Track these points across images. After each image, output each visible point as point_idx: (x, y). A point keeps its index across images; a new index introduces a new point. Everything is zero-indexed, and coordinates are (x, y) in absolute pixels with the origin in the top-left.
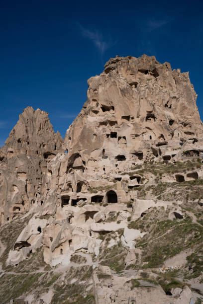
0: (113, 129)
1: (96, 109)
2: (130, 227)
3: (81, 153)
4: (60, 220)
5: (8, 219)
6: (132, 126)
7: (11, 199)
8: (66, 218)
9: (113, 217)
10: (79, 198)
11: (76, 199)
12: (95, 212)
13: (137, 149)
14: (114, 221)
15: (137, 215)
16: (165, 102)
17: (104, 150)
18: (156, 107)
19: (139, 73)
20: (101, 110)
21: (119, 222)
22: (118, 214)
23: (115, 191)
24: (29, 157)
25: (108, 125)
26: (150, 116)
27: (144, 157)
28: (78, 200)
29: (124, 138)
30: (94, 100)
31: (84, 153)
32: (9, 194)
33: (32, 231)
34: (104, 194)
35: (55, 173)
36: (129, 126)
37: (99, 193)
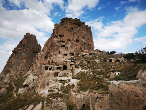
0: (64, 44)
1: (57, 36)
2: (73, 78)
3: (51, 52)
6: (71, 43)
7: (18, 68)
8: (47, 75)
10: (52, 67)
11: (51, 68)
12: (59, 73)
13: (72, 52)
14: (66, 76)
15: (75, 74)
16: (83, 36)
17: (60, 51)
18: (80, 38)
19: (74, 24)
20: (59, 36)
21: (68, 77)
22: (68, 74)
23: (66, 65)
25: (62, 42)
26: (77, 41)
27: (74, 55)
28: (52, 68)
29: (67, 47)
30: (56, 32)
31: (52, 52)
33: (30, 80)
34: (62, 66)
35: (39, 59)
36: (69, 43)
37: (60, 66)
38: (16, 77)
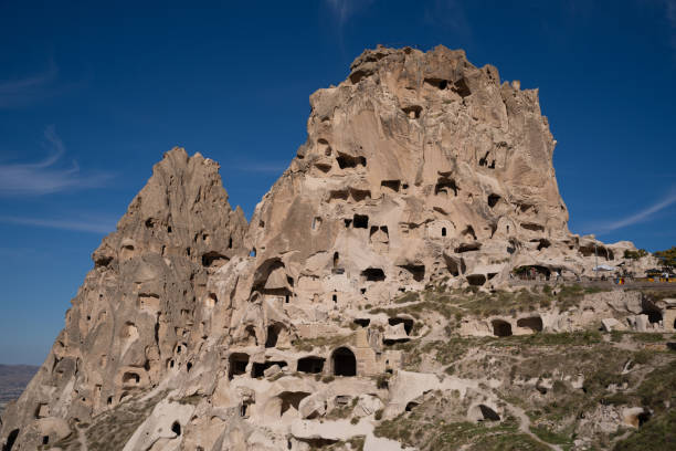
0: (361, 208)
1: (325, 161)
2: (378, 432)
3: (285, 258)
4: (223, 407)
5: (110, 400)
6: (403, 204)
7: (120, 354)
8: (236, 405)
9: (343, 408)
10: (271, 360)
11: (262, 361)
12: (303, 395)
13: (411, 256)
14: (345, 417)
15: (397, 406)
16: (481, 155)
17: (336, 255)
18: (461, 164)
19: (427, 85)
20: (335, 165)
21: (355, 421)
22: (355, 401)
23: (353, 348)
24: (168, 262)
25: (350, 199)
26: (446, 183)
27: (427, 275)
28: (268, 365)
29: (385, 229)
30: (322, 141)
31: (292, 259)
32: (117, 343)
33: (160, 430)
34: (327, 353)
35: (224, 301)
36: (396, 204)
37: (316, 352)
38: (106, 400)
